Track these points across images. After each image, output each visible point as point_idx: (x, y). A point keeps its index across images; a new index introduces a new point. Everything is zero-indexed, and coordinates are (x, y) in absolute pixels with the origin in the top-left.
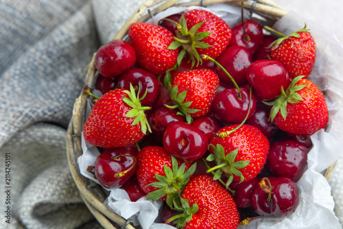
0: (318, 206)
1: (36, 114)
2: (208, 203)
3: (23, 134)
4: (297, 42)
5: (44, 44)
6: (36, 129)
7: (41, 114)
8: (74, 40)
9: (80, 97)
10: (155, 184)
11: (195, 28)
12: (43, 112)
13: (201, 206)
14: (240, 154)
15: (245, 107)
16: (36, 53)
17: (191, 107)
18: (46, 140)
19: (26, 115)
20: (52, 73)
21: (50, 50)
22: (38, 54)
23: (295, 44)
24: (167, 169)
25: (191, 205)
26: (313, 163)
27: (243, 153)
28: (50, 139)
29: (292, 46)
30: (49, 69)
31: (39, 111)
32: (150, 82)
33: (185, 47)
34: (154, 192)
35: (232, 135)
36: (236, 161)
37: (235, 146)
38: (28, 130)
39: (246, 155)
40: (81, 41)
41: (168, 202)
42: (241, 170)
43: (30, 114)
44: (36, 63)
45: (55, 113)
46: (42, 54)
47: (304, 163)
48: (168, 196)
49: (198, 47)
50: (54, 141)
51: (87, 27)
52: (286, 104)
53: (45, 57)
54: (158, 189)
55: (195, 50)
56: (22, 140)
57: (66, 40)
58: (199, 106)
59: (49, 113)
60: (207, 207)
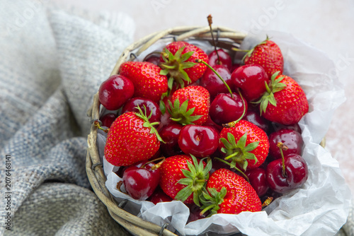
0: (326, 168)
1: (46, 170)
2: (234, 185)
3: (35, 194)
4: (267, 47)
5: (28, 127)
6: (47, 188)
7: (51, 171)
8: (54, 121)
9: (91, 133)
10: (182, 181)
11: (178, 53)
12: (51, 168)
13: (229, 189)
14: (249, 138)
15: (240, 105)
16: (24, 134)
17: (194, 114)
18: (58, 196)
19: (38, 172)
20: (40, 152)
21: (35, 130)
22: (26, 134)
23: (265, 49)
24: (190, 165)
25: (219, 191)
26: (309, 138)
27: (251, 136)
28: (62, 193)
29: (263, 50)
30: (37, 149)
31: (49, 167)
32: (151, 105)
33: (172, 74)
34: (182, 190)
35: (237, 125)
36: (247, 145)
37: (243, 132)
38: (39, 190)
39: (254, 138)
40: (59, 121)
41: (195, 200)
42: (253, 152)
43: (41, 170)
44: (26, 142)
45: (62, 169)
46: (30, 134)
47: (301, 142)
48: (194, 194)
49: (185, 68)
50: (66, 195)
51: (62, 109)
52: (272, 95)
53: (32, 136)
54: (185, 186)
55: (183, 71)
56: (36, 201)
57: (47, 122)
58: (200, 111)
59: (57, 169)
60: (234, 189)
